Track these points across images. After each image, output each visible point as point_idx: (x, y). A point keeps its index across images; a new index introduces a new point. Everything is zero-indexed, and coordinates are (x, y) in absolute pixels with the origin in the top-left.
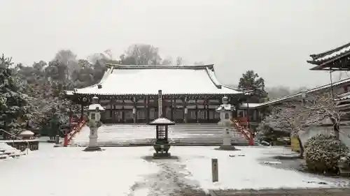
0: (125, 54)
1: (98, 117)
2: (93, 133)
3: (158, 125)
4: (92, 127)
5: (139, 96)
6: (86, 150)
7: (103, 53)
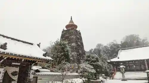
0: (123, 41)
1: (124, 70)
2: (123, 75)
3: (147, 72)
4: (122, 73)
5: (136, 60)
6: (122, 80)
7: (113, 42)
